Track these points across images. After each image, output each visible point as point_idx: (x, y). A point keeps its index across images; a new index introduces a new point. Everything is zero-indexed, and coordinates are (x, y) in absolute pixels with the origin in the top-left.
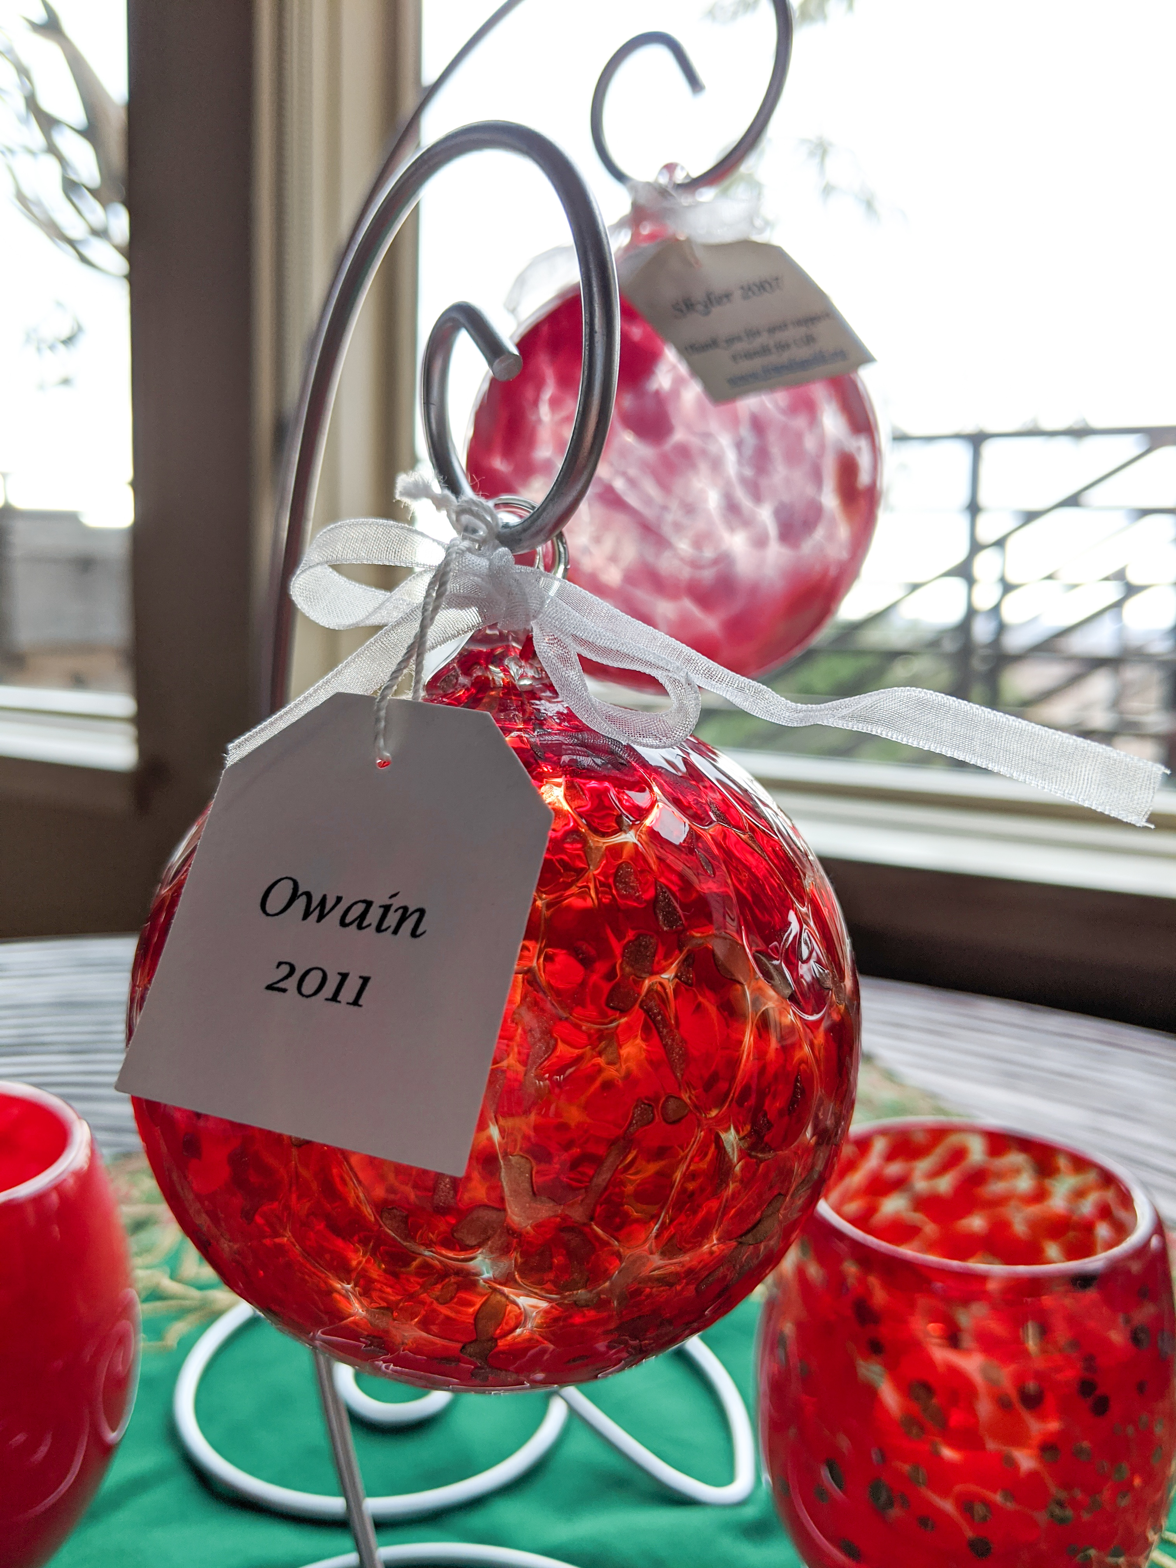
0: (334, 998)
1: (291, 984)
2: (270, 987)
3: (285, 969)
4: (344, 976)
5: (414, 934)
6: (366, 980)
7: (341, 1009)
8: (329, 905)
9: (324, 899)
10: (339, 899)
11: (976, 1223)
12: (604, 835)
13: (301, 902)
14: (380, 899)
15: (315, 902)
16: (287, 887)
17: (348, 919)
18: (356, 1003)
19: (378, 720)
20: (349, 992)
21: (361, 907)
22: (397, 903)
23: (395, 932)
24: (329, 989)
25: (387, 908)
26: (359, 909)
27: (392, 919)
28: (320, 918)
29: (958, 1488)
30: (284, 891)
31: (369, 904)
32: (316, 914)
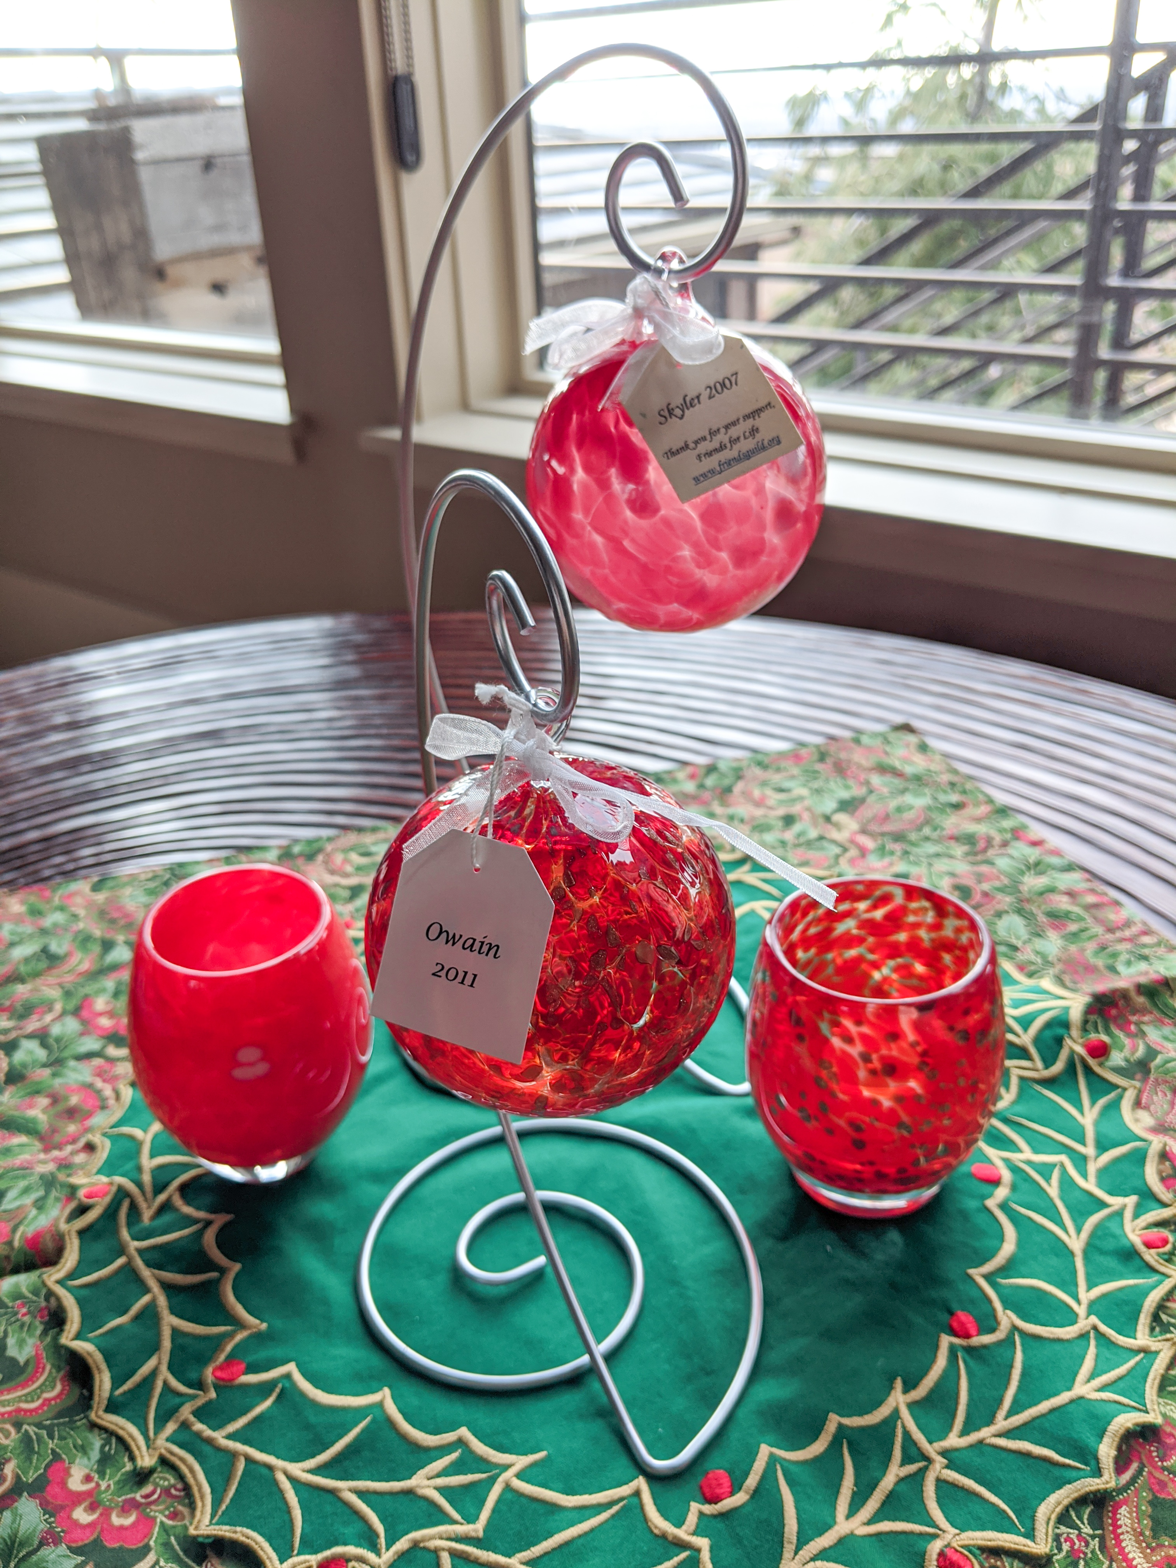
0: (462, 983)
1: (443, 973)
2: (434, 974)
3: (440, 967)
4: (466, 973)
5: (495, 957)
6: (475, 976)
7: (465, 987)
8: (457, 938)
9: (454, 935)
10: (461, 936)
11: (902, 937)
12: (584, 900)
13: (444, 935)
14: (479, 939)
15: (451, 936)
16: (437, 927)
17: (466, 946)
18: (472, 986)
19: (472, 849)
20: (469, 979)
21: (471, 941)
22: (487, 941)
23: (487, 955)
24: (460, 978)
25: (482, 943)
26: (470, 942)
27: (485, 948)
28: (454, 944)
29: (847, 1114)
30: (435, 930)
31: (474, 940)
32: (451, 942)
